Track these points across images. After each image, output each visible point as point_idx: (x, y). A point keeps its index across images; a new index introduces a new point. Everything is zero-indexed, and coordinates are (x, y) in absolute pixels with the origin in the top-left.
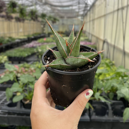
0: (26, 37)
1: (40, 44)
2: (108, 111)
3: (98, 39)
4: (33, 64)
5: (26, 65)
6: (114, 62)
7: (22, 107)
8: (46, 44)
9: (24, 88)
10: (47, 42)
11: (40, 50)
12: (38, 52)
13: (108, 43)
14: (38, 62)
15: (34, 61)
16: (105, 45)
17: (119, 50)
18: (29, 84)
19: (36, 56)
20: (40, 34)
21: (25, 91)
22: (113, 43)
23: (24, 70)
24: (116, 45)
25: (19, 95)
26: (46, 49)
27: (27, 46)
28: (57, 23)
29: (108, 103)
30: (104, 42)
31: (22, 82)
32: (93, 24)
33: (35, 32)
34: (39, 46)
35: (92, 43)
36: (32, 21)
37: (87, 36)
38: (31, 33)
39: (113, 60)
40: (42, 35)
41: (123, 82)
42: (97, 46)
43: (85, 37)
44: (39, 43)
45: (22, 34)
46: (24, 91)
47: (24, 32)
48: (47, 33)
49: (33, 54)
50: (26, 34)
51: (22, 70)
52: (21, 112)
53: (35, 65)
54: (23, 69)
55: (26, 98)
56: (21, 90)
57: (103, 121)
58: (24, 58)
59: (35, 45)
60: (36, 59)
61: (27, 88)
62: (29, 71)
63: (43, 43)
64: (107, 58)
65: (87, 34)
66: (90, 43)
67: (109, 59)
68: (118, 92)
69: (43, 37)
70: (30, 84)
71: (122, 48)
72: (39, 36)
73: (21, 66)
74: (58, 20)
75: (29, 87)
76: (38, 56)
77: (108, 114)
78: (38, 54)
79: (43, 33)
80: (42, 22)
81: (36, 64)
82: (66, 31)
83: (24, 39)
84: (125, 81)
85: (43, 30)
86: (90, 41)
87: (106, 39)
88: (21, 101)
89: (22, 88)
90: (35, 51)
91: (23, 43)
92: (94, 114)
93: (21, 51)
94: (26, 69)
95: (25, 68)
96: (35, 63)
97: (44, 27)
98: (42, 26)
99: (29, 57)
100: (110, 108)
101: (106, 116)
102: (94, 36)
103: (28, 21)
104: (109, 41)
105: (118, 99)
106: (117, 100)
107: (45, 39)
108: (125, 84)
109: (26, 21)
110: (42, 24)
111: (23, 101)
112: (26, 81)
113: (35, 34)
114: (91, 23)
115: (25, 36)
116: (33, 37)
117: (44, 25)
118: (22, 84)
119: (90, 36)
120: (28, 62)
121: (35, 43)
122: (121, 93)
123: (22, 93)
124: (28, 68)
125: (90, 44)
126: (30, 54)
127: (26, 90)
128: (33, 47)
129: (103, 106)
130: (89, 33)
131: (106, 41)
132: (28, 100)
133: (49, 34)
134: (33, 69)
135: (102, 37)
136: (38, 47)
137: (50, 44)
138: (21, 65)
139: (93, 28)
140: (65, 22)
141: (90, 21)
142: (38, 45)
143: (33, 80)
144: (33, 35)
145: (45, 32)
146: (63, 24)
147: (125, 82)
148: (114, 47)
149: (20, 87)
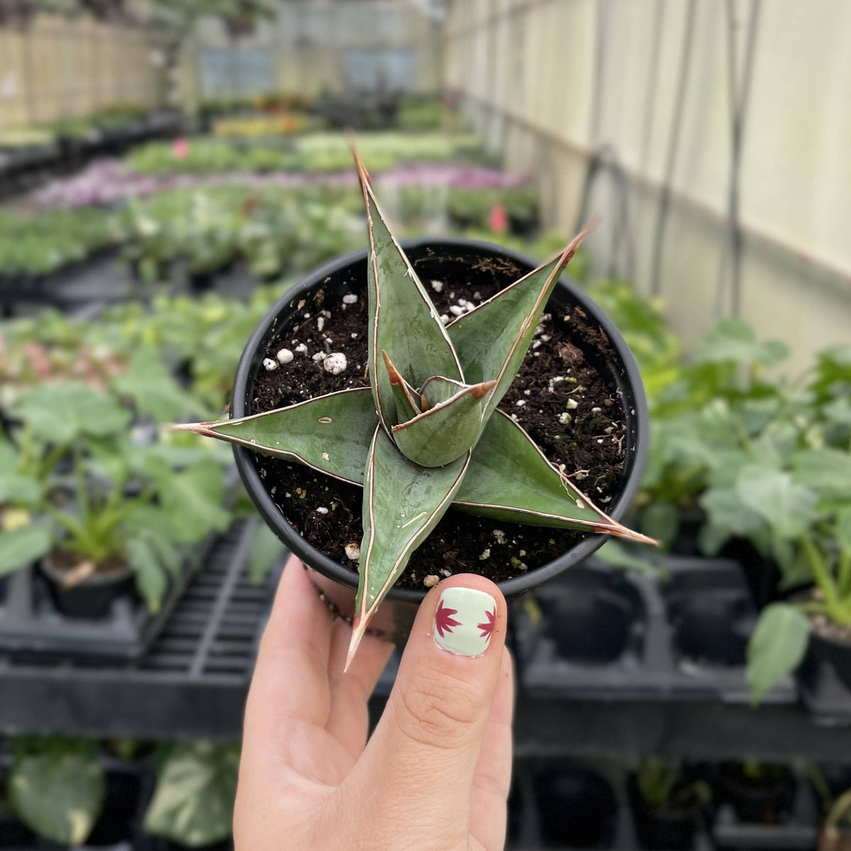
0: (43, 138)
1: (148, 185)
2: (638, 629)
3: (548, 143)
4: (101, 319)
5: (57, 326)
6: (659, 305)
7: (47, 605)
8: (184, 182)
9: (53, 481)
10: (198, 170)
11: (147, 227)
12: (135, 239)
13: (618, 174)
14: (135, 308)
15: (112, 301)
16: (603, 189)
17: (698, 218)
18: (86, 454)
19: (118, 268)
20: (141, 115)
21: (60, 497)
22: (656, 174)
23: (40, 360)
24: (678, 184)
25: (21, 531)
26: (190, 218)
27: (58, 199)
28: (264, 31)
29: (639, 572)
30: (594, 165)
31: (36, 438)
32: (519, 40)
33: (108, 97)
34: (144, 196)
35: (511, 176)
36: (86, 24)
37: (469, 129)
38: (83, 105)
39: (656, 288)
40: (158, 121)
41: (743, 432)
42: (545, 197)
43: (454, 131)
44: (135, 177)
45: (20, 115)
46: (56, 497)
47: (30, 100)
48: (191, 107)
49: (102, 253)
50: (48, 111)
51: (27, 363)
52: (39, 645)
53: (115, 330)
54: (34, 351)
55: (67, 546)
56: (33, 491)
57: (608, 697)
58: (41, 279)
59: (109, 192)
60: (123, 288)
61: (73, 481)
62: (80, 366)
63: (167, 176)
64: (612, 273)
65: (470, 112)
66: (492, 176)
67: (630, 282)
68: (709, 501)
69: (168, 134)
70: (96, 449)
71: (717, 202)
72: (136, 127)
73: (22, 337)
74: (270, 15)
75: (88, 475)
76: (135, 266)
77: (639, 647)
78: (132, 252)
79: (165, 108)
80: (157, 24)
81: (122, 320)
82: (325, 95)
83: (32, 148)
84: (755, 426)
85: (164, 83)
86: (495, 163)
87: (607, 148)
88: (36, 569)
89: (41, 476)
90: (113, 228)
91: (26, 180)
92: (546, 647)
93: (19, 234)
94: (59, 356)
95: (49, 344)
96: (118, 310)
97: (171, 63)
98: (157, 58)
99: (69, 270)
100: (656, 606)
101: (629, 661)
102: (526, 127)
103: (57, 23)
104: (629, 158)
105: (710, 544)
106: (697, 553)
107: (177, 151)
108: (754, 446)
109: (43, 22)
110: (152, 44)
111: (48, 567)
112: (64, 431)
113: (112, 112)
114: (504, 32)
115: (36, 125)
116: (91, 135)
117: (172, 50)
118: (36, 450)
119: (496, 125)
120: (65, 306)
121: (112, 178)
122: (735, 508)
123: (37, 513)
124: (71, 345)
125: (497, 186)
126: (77, 251)
127: (69, 494)
128: (98, 206)
129: (606, 595)
130: (488, 109)
131: (607, 158)
132: (86, 557)
133: (208, 116)
134: (101, 350)
135: (579, 135)
136: (135, 205)
137: (214, 181)
138: (22, 325)
139: (518, 70)
140: (317, 28)
141: (493, 21)
142: (131, 190)
143: (116, 420)
144: (94, 121)
145: (176, 97)
146: (303, 44)
147: (755, 435)
148: (666, 200)
149: (23, 472)
